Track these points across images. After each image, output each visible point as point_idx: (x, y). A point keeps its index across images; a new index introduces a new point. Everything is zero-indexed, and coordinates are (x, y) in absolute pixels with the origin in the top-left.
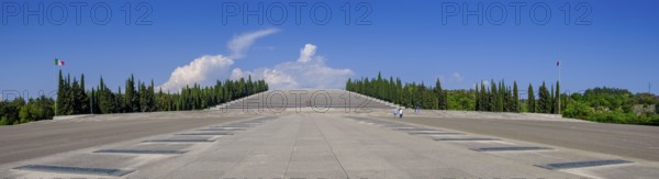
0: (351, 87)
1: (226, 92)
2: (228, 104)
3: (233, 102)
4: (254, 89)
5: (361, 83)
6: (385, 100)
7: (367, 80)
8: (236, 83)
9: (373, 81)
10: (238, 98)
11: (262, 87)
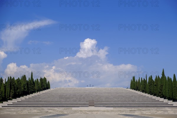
0: (135, 85)
1: (8, 89)
2: (10, 102)
3: (14, 101)
4: (36, 87)
5: (145, 81)
6: (169, 99)
7: (151, 78)
8: (18, 80)
9: (157, 79)
10: (19, 96)
11: (44, 85)
